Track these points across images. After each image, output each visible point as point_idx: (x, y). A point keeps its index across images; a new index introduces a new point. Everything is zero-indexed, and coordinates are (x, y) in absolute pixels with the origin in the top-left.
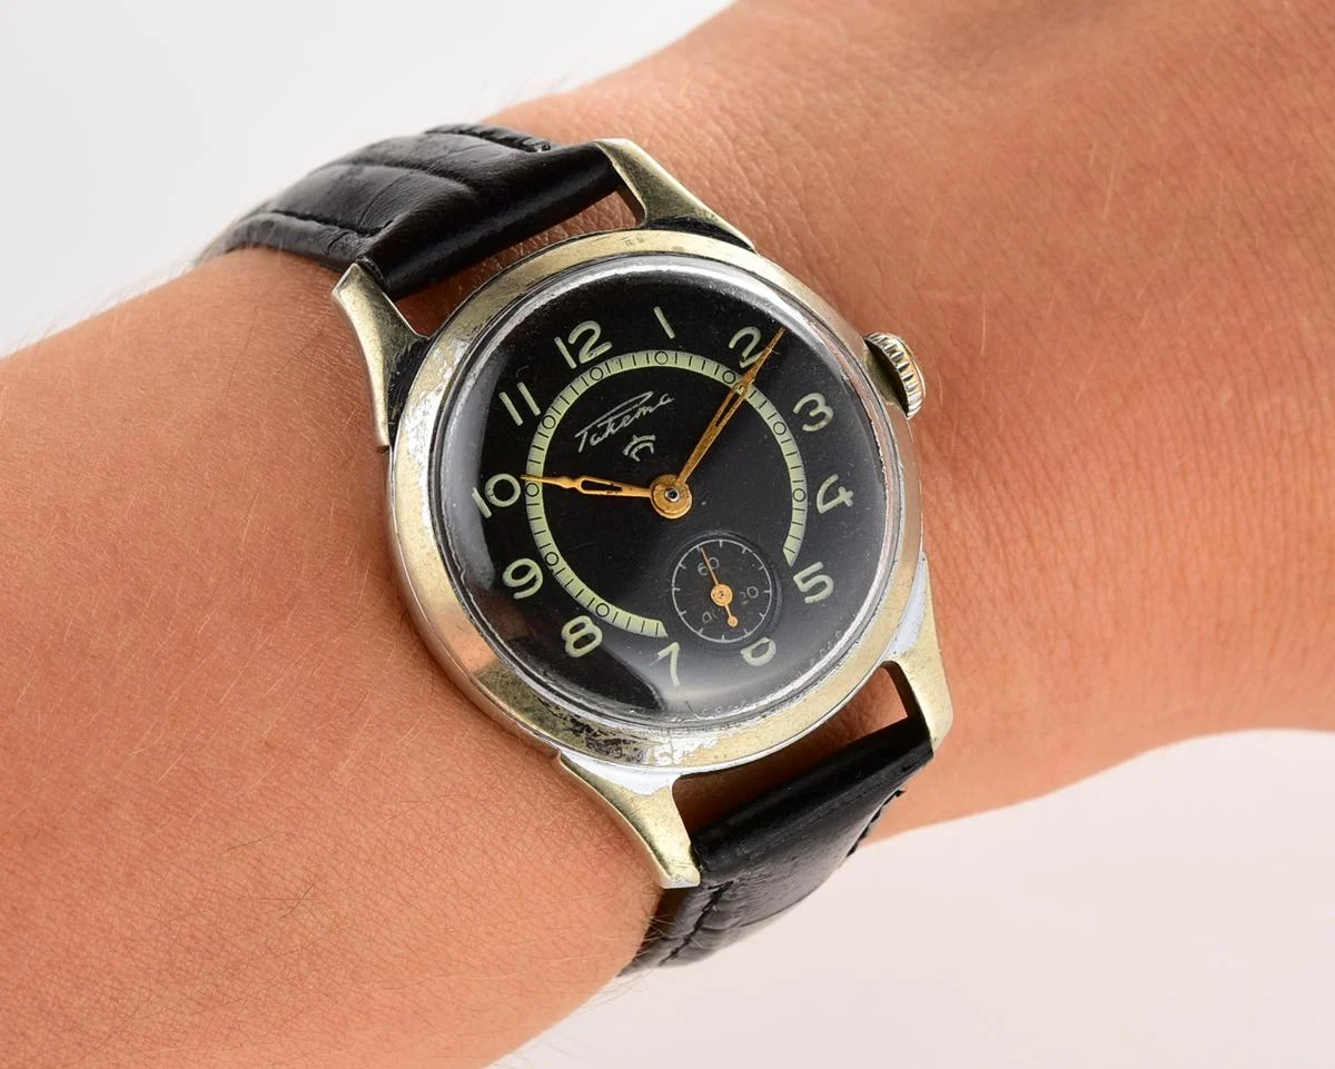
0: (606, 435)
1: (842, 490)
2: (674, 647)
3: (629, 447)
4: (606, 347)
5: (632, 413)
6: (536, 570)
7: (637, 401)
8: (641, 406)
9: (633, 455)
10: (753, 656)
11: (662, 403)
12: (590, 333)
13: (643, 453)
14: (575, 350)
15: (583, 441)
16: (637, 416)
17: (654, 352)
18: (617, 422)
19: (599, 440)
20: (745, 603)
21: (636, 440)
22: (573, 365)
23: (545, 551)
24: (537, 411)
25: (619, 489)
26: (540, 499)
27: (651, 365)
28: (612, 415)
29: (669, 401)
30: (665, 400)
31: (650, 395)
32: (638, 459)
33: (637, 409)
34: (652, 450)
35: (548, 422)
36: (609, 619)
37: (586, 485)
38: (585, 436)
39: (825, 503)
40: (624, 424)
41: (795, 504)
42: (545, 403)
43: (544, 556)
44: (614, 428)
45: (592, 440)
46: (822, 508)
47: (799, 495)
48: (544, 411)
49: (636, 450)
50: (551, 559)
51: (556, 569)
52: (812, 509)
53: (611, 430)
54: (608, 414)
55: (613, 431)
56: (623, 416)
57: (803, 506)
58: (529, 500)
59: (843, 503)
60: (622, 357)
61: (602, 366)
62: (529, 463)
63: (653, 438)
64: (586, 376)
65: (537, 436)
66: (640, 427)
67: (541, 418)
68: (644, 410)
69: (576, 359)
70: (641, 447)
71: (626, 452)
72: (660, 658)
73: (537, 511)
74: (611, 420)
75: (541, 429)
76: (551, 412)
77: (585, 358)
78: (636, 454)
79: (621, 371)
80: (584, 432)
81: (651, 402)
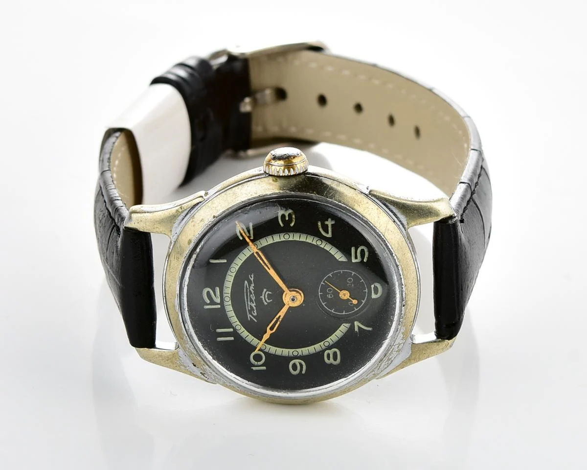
0: (255, 308)
1: (326, 223)
2: (356, 323)
3: (264, 301)
4: (218, 289)
5: (251, 293)
6: (297, 361)
7: (247, 289)
8: (249, 288)
9: (269, 301)
10: (376, 294)
11: (252, 279)
12: (208, 293)
13: (269, 297)
14: (213, 302)
15: (253, 318)
16: (253, 292)
17: (229, 271)
18: (251, 301)
19: (255, 311)
20: (353, 285)
21: (263, 297)
22: (219, 306)
23: (291, 354)
24: (231, 330)
25: (280, 316)
26: (268, 346)
27: (234, 276)
28: (247, 301)
29: (252, 276)
30: (251, 278)
31: (246, 282)
32: (271, 300)
33: (250, 291)
34: (270, 293)
35: (238, 328)
36: (331, 343)
37: (271, 329)
38: (251, 316)
39: (327, 233)
40: (253, 299)
41: (322, 246)
42: (230, 325)
43: (292, 356)
44: (253, 303)
45: (254, 315)
46: (329, 235)
47: (319, 243)
48: (232, 327)
49: (267, 299)
50: (295, 354)
51: (300, 354)
52: (328, 240)
53: (253, 305)
54: (246, 302)
55: (255, 304)
56: (250, 298)
57: (324, 243)
58: (267, 350)
59: (332, 225)
60: (225, 285)
61: (225, 295)
62: (252, 343)
63: (265, 290)
64: (225, 303)
65: (241, 335)
66: (258, 293)
67: (235, 330)
68: (252, 288)
69: (217, 304)
70: (266, 297)
71: (266, 303)
72: (358, 331)
73: (273, 350)
74: (249, 303)
75: (240, 332)
76: (234, 325)
77: (218, 300)
78: (269, 300)
79: (230, 289)
80: (249, 316)
81: (250, 283)
